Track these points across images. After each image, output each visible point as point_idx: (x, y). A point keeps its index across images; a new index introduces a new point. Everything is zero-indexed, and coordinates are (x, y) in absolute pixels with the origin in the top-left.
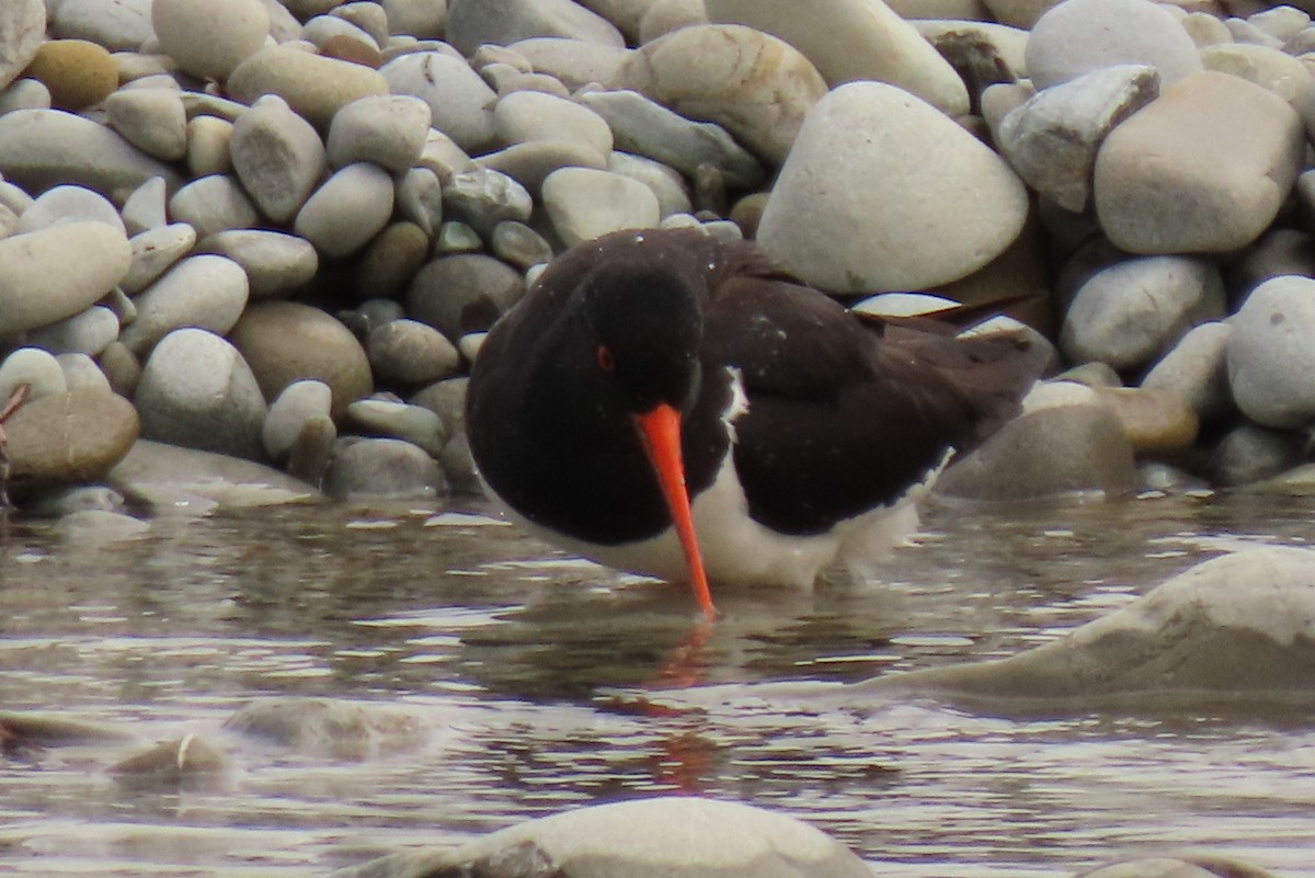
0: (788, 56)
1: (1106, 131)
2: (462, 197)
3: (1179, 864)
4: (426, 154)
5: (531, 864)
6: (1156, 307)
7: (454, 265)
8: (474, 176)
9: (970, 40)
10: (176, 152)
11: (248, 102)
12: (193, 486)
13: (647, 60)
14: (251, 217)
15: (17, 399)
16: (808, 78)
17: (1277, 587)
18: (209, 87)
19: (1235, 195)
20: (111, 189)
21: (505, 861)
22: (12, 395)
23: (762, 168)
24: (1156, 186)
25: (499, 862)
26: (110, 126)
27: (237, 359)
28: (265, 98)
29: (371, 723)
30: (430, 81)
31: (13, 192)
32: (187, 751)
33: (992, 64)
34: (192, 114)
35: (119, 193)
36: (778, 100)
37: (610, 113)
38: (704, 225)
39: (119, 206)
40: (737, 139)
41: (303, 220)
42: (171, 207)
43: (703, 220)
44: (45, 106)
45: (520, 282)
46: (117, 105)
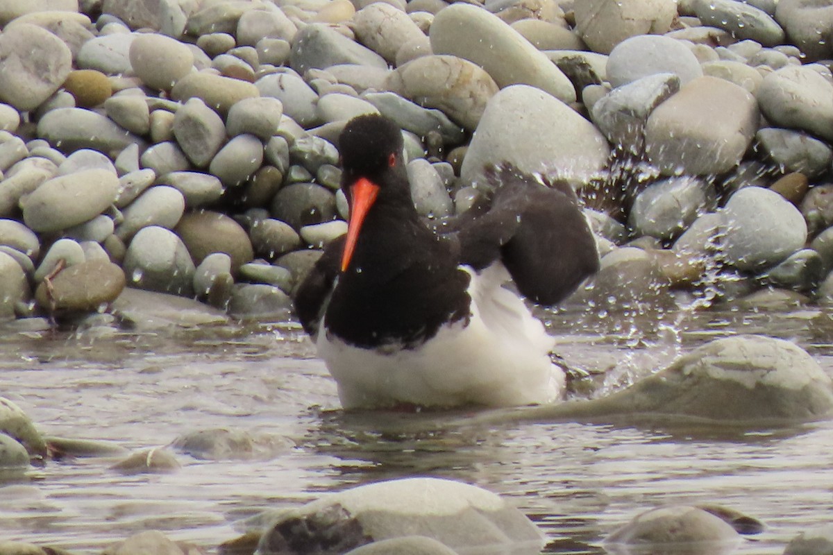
0: (477, 72)
1: (652, 110)
2: (301, 152)
3: (693, 508)
4: (280, 128)
5: (339, 516)
6: (680, 205)
7: (297, 187)
8: (307, 140)
9: (576, 61)
10: (144, 130)
11: (183, 101)
12: (156, 312)
13: (401, 76)
14: (184, 164)
15: (59, 267)
16: (488, 84)
17: (745, 357)
18: (162, 94)
20: (108, 151)
21: (325, 515)
22: (56, 264)
23: (465, 133)
25: (321, 515)
26: (109, 117)
27: (179, 242)
28: (192, 100)
29: (253, 440)
30: (282, 88)
31: (55, 153)
32: (152, 458)
33: (588, 74)
34: (152, 109)
35: (113, 153)
36: (472, 95)
38: (432, 165)
39: (113, 160)
40: (450, 118)
41: (214, 166)
42: (142, 160)
43: (432, 162)
44: (72, 106)
45: (332, 197)
46: (111, 104)
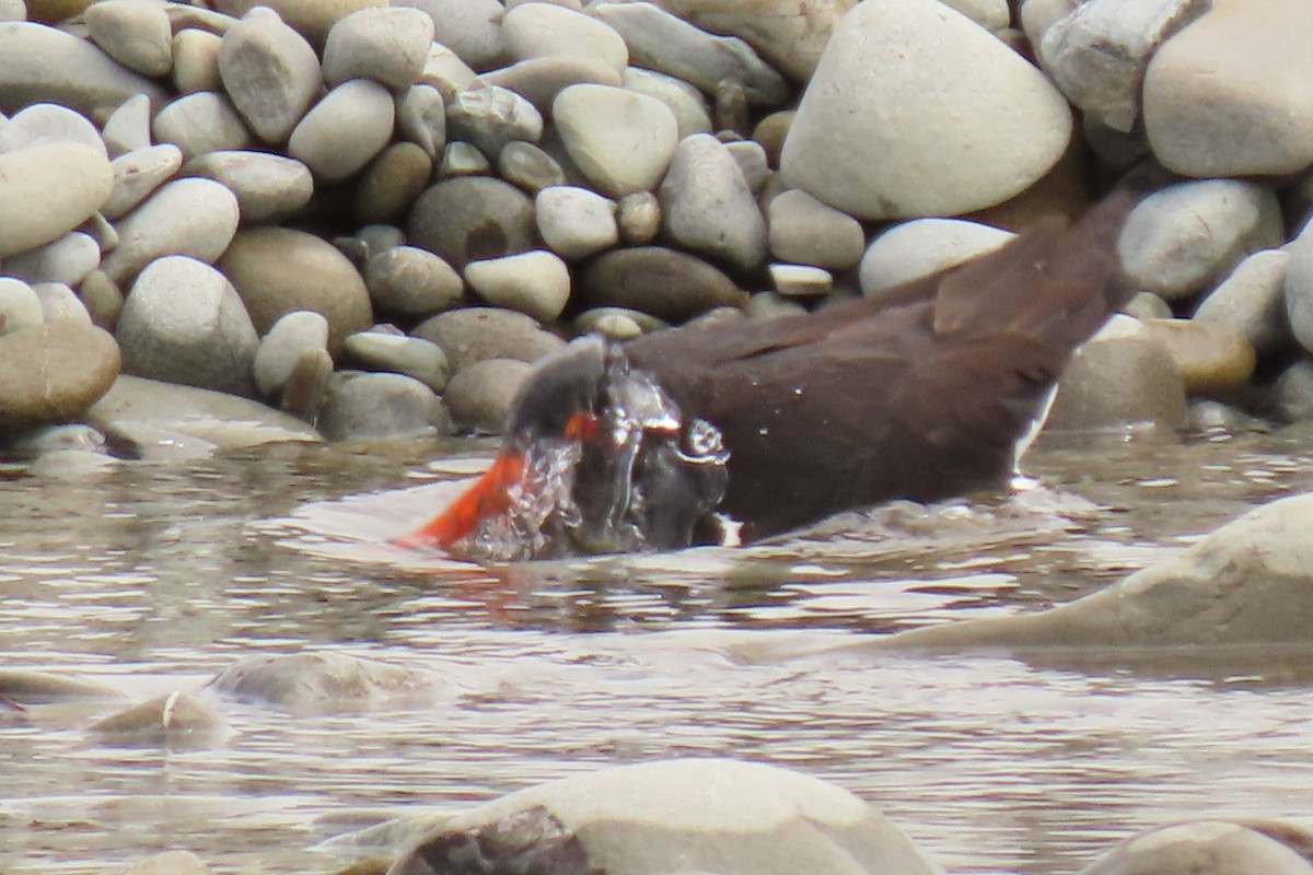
1: (1156, 45)
2: (467, 116)
3: (1235, 828)
4: (428, 69)
5: (542, 829)
6: (1210, 235)
7: (458, 188)
8: (481, 93)
10: (161, 67)
11: (237, 13)
12: (180, 424)
14: (239, 135)
19: (1293, 114)
20: (91, 107)
21: (514, 827)
23: (790, 87)
24: (1209, 104)
25: (507, 829)
26: (90, 40)
27: (227, 289)
28: (257, 10)
29: (371, 679)
32: (173, 710)
34: (177, 26)
35: (99, 112)
36: (804, 12)
37: (625, 25)
38: (725, 146)
39: (100, 126)
40: (762, 54)
41: (297, 140)
42: (155, 125)
43: (725, 141)
44: (21, 20)
45: (529, 207)
46: (97, 16)
